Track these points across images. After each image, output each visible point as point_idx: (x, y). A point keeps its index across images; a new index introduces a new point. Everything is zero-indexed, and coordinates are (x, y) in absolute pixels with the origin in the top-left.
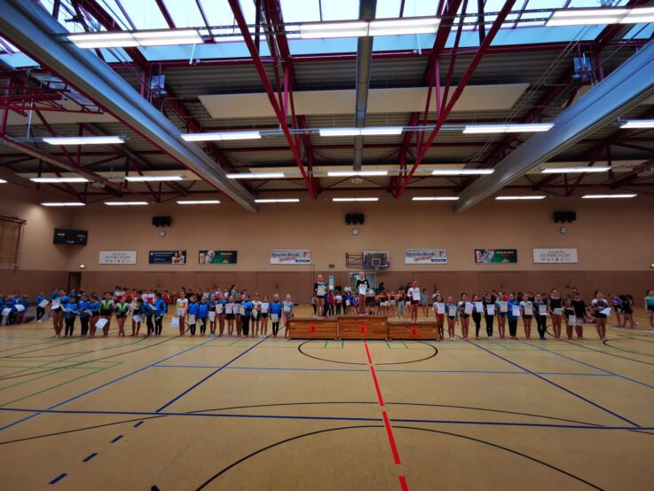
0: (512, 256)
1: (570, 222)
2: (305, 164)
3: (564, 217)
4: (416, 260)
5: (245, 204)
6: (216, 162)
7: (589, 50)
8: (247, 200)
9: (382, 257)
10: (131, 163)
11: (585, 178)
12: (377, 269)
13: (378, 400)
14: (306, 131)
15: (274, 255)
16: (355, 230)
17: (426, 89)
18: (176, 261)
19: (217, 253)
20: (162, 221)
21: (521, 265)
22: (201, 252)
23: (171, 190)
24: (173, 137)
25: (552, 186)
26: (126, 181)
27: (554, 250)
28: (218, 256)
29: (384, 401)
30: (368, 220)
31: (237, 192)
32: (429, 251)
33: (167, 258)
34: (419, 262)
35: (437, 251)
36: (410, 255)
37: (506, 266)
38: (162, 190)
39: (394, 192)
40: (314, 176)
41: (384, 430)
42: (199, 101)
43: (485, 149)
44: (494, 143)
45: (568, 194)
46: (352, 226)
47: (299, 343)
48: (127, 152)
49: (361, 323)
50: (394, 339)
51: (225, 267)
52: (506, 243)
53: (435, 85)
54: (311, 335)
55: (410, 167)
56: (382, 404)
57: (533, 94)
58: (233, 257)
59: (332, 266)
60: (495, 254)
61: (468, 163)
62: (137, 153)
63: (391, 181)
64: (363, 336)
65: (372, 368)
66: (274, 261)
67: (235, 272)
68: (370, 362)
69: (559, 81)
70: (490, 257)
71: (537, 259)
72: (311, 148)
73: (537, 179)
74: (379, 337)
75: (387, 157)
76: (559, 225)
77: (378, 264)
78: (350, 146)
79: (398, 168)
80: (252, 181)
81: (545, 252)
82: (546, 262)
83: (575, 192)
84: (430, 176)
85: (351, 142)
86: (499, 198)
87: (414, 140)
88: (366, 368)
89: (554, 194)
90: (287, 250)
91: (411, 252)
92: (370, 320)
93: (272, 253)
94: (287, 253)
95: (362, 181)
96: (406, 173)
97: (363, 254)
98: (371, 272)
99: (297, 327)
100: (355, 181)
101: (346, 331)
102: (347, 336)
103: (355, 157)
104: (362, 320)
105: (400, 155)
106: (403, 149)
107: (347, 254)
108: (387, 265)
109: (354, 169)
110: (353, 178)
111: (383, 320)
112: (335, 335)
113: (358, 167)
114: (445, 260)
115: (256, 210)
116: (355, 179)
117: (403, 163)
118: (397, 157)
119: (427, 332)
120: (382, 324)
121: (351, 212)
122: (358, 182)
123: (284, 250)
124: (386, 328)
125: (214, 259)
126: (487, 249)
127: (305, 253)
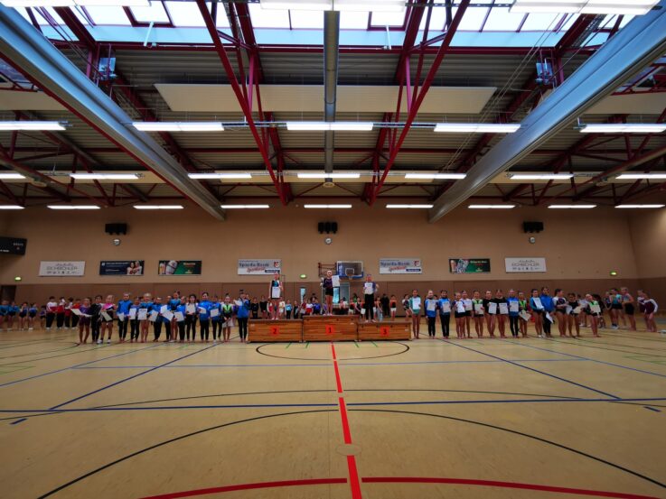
0: (486, 266)
1: (538, 232)
2: (274, 168)
3: (532, 227)
4: (391, 270)
5: (211, 210)
6: (178, 161)
7: (550, 56)
8: (213, 206)
9: (356, 266)
10: (79, 161)
11: (549, 189)
12: (350, 279)
13: (335, 386)
14: (273, 124)
15: (242, 265)
16: (329, 238)
17: (397, 88)
18: (131, 272)
19: (180, 263)
20: (117, 228)
21: (493, 275)
22: (161, 262)
23: (128, 195)
24: (123, 125)
25: (519, 197)
26: (73, 179)
27: (525, 259)
28: (180, 267)
29: (343, 388)
30: (341, 228)
31: (201, 195)
32: (403, 261)
33: (121, 269)
34: (393, 272)
35: (411, 261)
36: (384, 265)
37: (479, 276)
38: (117, 195)
39: (368, 200)
40: (285, 181)
41: (338, 415)
42: (156, 91)
43: (456, 155)
44: (464, 150)
45: (536, 204)
46: (325, 235)
47: (258, 345)
48: (75, 148)
49: (328, 323)
50: (363, 341)
51: (189, 278)
52: (479, 253)
53: (405, 84)
54: (273, 338)
55: (382, 172)
56: (340, 390)
57: (499, 99)
58: (197, 268)
61: (441, 170)
62: (87, 150)
63: (365, 189)
64: (330, 337)
65: (335, 363)
66: (242, 271)
67: (199, 284)
68: (335, 358)
69: (524, 87)
70: (464, 266)
71: (509, 269)
72: (281, 151)
73: (507, 190)
74: (348, 339)
75: (360, 162)
76: (528, 234)
77: (352, 273)
78: (322, 149)
79: (371, 173)
80: (219, 186)
81: (516, 260)
82: (517, 271)
83: (541, 201)
84: (404, 184)
85: (322, 145)
86: (471, 207)
87: (386, 144)
88: (329, 362)
89: (523, 204)
90: (256, 260)
91: (386, 262)
92: (338, 320)
93: (239, 262)
94: (256, 263)
95: (334, 184)
96: (379, 176)
97: (336, 263)
98: (345, 282)
99: (258, 329)
100: (327, 185)
101: (312, 332)
102: (313, 337)
103: (326, 157)
104: (330, 320)
105: (373, 160)
106: (377, 154)
107: (320, 263)
108: (360, 275)
109: (326, 172)
110: (324, 181)
111: (352, 319)
112: (300, 337)
113: (329, 169)
114: (420, 270)
115: (222, 217)
116: (327, 183)
117: (376, 167)
118: (371, 162)
119: (399, 332)
120: (351, 324)
121: (324, 221)
122: (330, 186)
123: (252, 260)
124: (356, 328)
125: (176, 269)
126: (461, 259)
127: (275, 263)
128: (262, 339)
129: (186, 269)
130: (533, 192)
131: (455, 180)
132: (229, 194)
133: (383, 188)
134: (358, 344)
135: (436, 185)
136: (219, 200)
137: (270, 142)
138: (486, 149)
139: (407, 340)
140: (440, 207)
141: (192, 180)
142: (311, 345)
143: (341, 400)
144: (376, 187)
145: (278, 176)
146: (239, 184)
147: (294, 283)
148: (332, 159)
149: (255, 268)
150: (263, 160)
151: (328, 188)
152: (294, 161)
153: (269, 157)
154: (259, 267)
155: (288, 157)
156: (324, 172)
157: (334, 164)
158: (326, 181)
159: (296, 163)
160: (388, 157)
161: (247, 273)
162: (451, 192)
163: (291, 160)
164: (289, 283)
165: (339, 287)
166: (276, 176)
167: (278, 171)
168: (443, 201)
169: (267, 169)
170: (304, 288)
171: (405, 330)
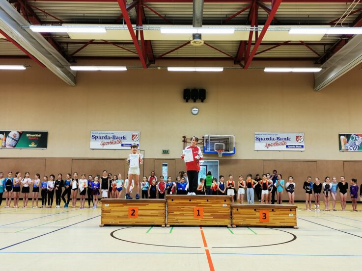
2: (133, 21)
4: (268, 146)
5: (58, 71)
6: (19, 11)
8: (61, 67)
9: (227, 141)
12: (220, 156)
15: (95, 138)
16: (195, 108)
19: (22, 134)
28: (23, 138)
30: (210, 97)
31: (47, 54)
32: (283, 135)
34: (271, 148)
35: (292, 135)
36: (259, 140)
39: (243, 63)
40: (145, 38)
43: (354, 5)
46: (191, 104)
47: (112, 229)
49: (196, 204)
50: (238, 226)
51: (32, 152)
54: (132, 220)
55: (261, 28)
58: (42, 140)
59: (165, 152)
61: (332, 24)
64: (199, 221)
65: (207, 251)
67: (44, 159)
68: (206, 245)
70: (357, 143)
72: (140, 1)
74: (220, 223)
75: (234, 16)
77: (222, 150)
79: (248, 28)
80: (67, 43)
84: (286, 43)
88: (199, 250)
90: (111, 132)
91: (262, 137)
92: (208, 201)
93: (92, 134)
94: (111, 136)
95: (203, 43)
96: (257, 32)
97: (204, 137)
98: (213, 159)
99: (112, 210)
100: (195, 42)
101: (176, 215)
102: (179, 221)
103: (194, 8)
104: (198, 201)
105: (250, 12)
106: (254, 4)
107: (184, 137)
108: (232, 152)
109: (194, 26)
110: (192, 39)
111: (225, 201)
112: (163, 220)
113: (198, 23)
114: (302, 146)
115: (72, 80)
116: (195, 40)
117: (253, 21)
118: (247, 16)
119: (281, 217)
120: (224, 205)
121: (191, 87)
122: (198, 45)
123: (107, 132)
124: (229, 211)
125: (17, 141)
126: (353, 135)
127: (133, 136)
128: (118, 222)
129: (30, 141)
131: (350, 37)
132: (78, 54)
133: (261, 48)
134: (232, 230)
135: (324, 44)
136: (69, 61)
139: (292, 227)
140: (331, 70)
141: (35, 33)
142: (176, 230)
144: (253, 47)
145: (137, 31)
146: (92, 42)
147: (155, 159)
148: (202, 11)
149: (109, 141)
150: (121, 12)
151: (196, 47)
152: (157, 14)
153: (127, 7)
154: (116, 140)
155: (150, 8)
156: (191, 26)
157: (204, 17)
158: (194, 39)
159: (157, 16)
160: (270, 8)
161: (101, 147)
162: (344, 51)
163: (152, 13)
164: (150, 159)
165: (206, 166)
166: (135, 32)
167: (137, 26)
168: (333, 64)
169: (125, 23)
170: (166, 165)
171: (290, 215)
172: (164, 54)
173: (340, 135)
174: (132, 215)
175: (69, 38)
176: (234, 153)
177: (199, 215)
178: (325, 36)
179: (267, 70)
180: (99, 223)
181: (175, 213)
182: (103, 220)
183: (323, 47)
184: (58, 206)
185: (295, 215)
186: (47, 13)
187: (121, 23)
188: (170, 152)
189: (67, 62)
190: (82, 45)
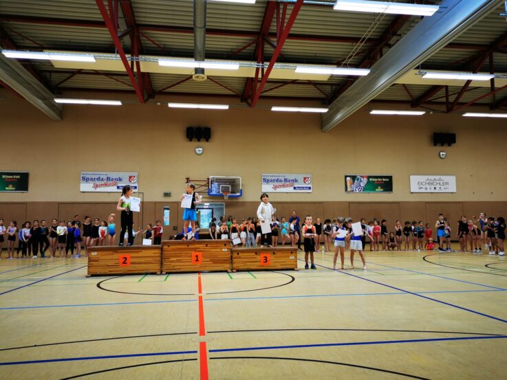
0: (387, 185)
1: (449, 145)
2: (127, 51)
3: (443, 139)
4: (275, 187)
5: (39, 104)
8: (43, 99)
9: (233, 183)
11: (465, 94)
12: (226, 198)
13: (198, 330)
15: (86, 180)
16: (199, 148)
21: (396, 195)
25: (430, 102)
27: (432, 177)
29: (206, 330)
30: (215, 135)
32: (291, 177)
34: (278, 190)
35: (300, 177)
36: (267, 181)
37: (379, 196)
39: (250, 101)
41: (197, 365)
43: (359, 46)
44: (369, 40)
45: (449, 110)
46: (194, 143)
49: (194, 249)
50: (238, 271)
51: (10, 196)
52: (379, 168)
54: (123, 269)
55: (268, 63)
56: (202, 332)
58: (22, 182)
59: (167, 195)
60: (368, 182)
61: (339, 64)
64: (197, 267)
65: (200, 298)
66: (86, 187)
68: (200, 291)
70: (362, 185)
71: (414, 188)
72: (135, 28)
73: (416, 94)
74: (220, 269)
75: (240, 51)
76: (438, 148)
77: (228, 192)
78: (190, 30)
79: (254, 65)
80: (51, 72)
81: (423, 178)
82: (423, 190)
83: (455, 107)
84: (294, 82)
85: (189, 24)
86: (374, 112)
87: (273, 28)
88: (192, 297)
89: (434, 111)
90: (104, 173)
91: (270, 178)
92: (207, 245)
93: (82, 176)
94: (105, 177)
95: (206, 77)
96: (263, 69)
97: (208, 179)
98: (219, 202)
99: (101, 258)
100: (197, 77)
101: (173, 262)
102: (176, 267)
103: (195, 40)
104: (197, 246)
105: (256, 47)
106: (260, 39)
107: (188, 179)
108: (238, 194)
109: (196, 60)
110: (193, 73)
111: (225, 245)
112: (158, 267)
113: (200, 56)
114: (310, 188)
115: (57, 114)
116: (197, 75)
117: (260, 57)
118: (253, 51)
119: (282, 260)
120: (224, 250)
121: (194, 124)
122: (201, 80)
123: (99, 173)
124: (229, 256)
126: (358, 177)
127: (130, 177)
128: (107, 271)
129: (7, 183)
130: (447, 96)
131: (355, 78)
132: (67, 84)
133: (267, 86)
134: (232, 275)
135: (332, 85)
136: (53, 93)
137: (120, 14)
138: (395, 38)
139: (293, 269)
140: (337, 111)
141: (10, 59)
142: (171, 277)
143: (203, 345)
144: (259, 84)
145: (132, 63)
146: (80, 72)
147: (156, 203)
148: (204, 44)
149: (103, 183)
150: (111, 40)
151: (199, 82)
152: (155, 43)
153: (119, 35)
154: (109, 182)
155: (146, 37)
156: (193, 60)
157: (206, 51)
158: (196, 73)
159: (156, 46)
160: (275, 44)
161: (93, 190)
162: (350, 92)
163: (150, 42)
164: (150, 202)
165: (212, 209)
166: (130, 63)
167: (132, 56)
168: (340, 105)
169: (118, 53)
170: (168, 209)
171: (291, 258)
172: (164, 89)
173: (346, 177)
174: (124, 263)
175: (52, 66)
176: (241, 195)
177: (197, 260)
178: (332, 76)
179: (274, 109)
180: (86, 273)
181: (172, 259)
182: (90, 270)
183: (330, 87)
184: (36, 257)
185: (296, 257)
186: (24, 37)
187: (113, 52)
188: (172, 195)
189: (50, 93)
190: (68, 75)
